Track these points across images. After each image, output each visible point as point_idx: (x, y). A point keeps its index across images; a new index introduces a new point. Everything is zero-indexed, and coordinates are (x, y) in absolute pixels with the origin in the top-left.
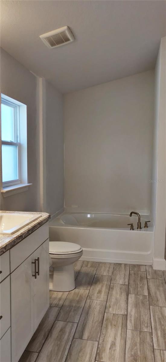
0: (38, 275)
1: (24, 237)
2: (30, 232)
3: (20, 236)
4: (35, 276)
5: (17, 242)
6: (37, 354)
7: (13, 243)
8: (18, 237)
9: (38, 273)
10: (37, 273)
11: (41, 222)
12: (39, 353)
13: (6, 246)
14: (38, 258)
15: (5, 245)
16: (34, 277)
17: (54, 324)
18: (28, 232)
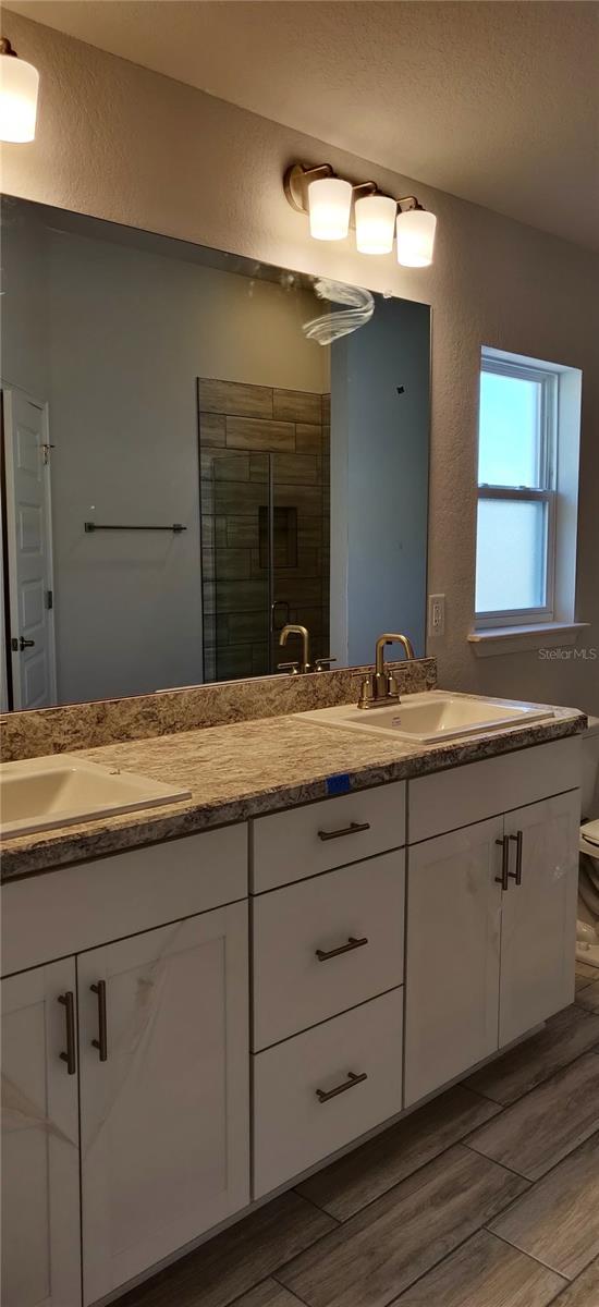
0: (518, 882)
1: (465, 758)
2: (489, 751)
3: (448, 752)
4: (502, 881)
5: (432, 765)
6: (500, 1108)
7: (418, 766)
8: (439, 753)
9: (517, 876)
10: (511, 875)
11: (539, 731)
12: (508, 1107)
13: (393, 765)
14: (520, 833)
15: (388, 764)
16: (500, 884)
17: (579, 1057)
18: (479, 748)
